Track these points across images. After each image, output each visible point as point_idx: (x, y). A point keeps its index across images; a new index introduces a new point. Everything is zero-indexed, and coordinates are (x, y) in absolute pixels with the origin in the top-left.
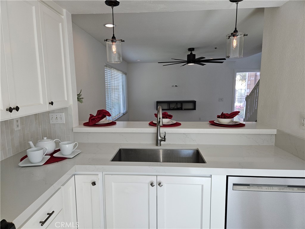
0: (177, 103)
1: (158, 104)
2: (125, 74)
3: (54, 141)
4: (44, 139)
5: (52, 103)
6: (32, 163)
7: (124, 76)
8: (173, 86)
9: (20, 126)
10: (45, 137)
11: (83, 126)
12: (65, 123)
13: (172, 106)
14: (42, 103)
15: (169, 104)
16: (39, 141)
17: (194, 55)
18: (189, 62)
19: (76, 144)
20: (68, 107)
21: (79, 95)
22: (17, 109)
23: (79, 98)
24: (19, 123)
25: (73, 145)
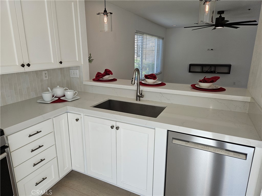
0: (211, 67)
1: (191, 67)
2: (162, 39)
3: (64, 89)
4: (57, 87)
5: (61, 63)
6: (45, 101)
7: (161, 41)
8: (208, 50)
9: (47, 77)
12: (79, 77)
13: (206, 69)
14: (53, 62)
15: (203, 67)
16: (54, 88)
17: (224, 18)
18: (217, 25)
19: (76, 92)
20: (80, 65)
21: (90, 57)
22: (29, 65)
23: (90, 59)
24: (47, 75)
25: (74, 93)
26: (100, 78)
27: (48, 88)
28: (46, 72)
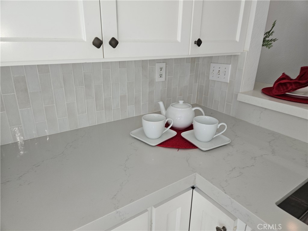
3: (193, 109)
4: (179, 102)
5: (199, 43)
9: (164, 76)
10: (181, 100)
11: (260, 93)
12: (228, 82)
14: (180, 41)
16: (172, 106)
19: (222, 127)
20: (239, 54)
21: (269, 32)
22: (114, 43)
23: (267, 39)
24: (163, 72)
25: (217, 126)
26: (288, 92)
27: (159, 104)
28: (163, 65)
